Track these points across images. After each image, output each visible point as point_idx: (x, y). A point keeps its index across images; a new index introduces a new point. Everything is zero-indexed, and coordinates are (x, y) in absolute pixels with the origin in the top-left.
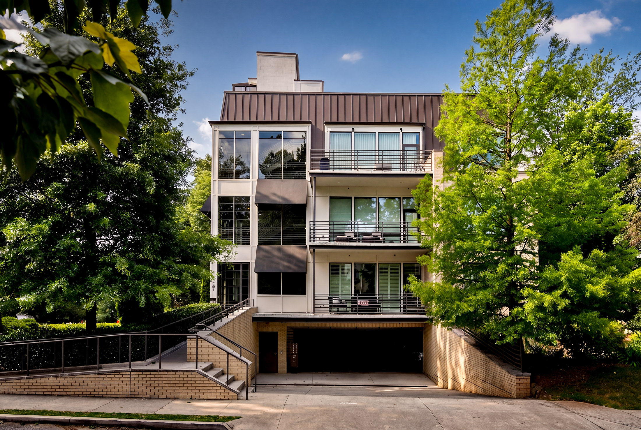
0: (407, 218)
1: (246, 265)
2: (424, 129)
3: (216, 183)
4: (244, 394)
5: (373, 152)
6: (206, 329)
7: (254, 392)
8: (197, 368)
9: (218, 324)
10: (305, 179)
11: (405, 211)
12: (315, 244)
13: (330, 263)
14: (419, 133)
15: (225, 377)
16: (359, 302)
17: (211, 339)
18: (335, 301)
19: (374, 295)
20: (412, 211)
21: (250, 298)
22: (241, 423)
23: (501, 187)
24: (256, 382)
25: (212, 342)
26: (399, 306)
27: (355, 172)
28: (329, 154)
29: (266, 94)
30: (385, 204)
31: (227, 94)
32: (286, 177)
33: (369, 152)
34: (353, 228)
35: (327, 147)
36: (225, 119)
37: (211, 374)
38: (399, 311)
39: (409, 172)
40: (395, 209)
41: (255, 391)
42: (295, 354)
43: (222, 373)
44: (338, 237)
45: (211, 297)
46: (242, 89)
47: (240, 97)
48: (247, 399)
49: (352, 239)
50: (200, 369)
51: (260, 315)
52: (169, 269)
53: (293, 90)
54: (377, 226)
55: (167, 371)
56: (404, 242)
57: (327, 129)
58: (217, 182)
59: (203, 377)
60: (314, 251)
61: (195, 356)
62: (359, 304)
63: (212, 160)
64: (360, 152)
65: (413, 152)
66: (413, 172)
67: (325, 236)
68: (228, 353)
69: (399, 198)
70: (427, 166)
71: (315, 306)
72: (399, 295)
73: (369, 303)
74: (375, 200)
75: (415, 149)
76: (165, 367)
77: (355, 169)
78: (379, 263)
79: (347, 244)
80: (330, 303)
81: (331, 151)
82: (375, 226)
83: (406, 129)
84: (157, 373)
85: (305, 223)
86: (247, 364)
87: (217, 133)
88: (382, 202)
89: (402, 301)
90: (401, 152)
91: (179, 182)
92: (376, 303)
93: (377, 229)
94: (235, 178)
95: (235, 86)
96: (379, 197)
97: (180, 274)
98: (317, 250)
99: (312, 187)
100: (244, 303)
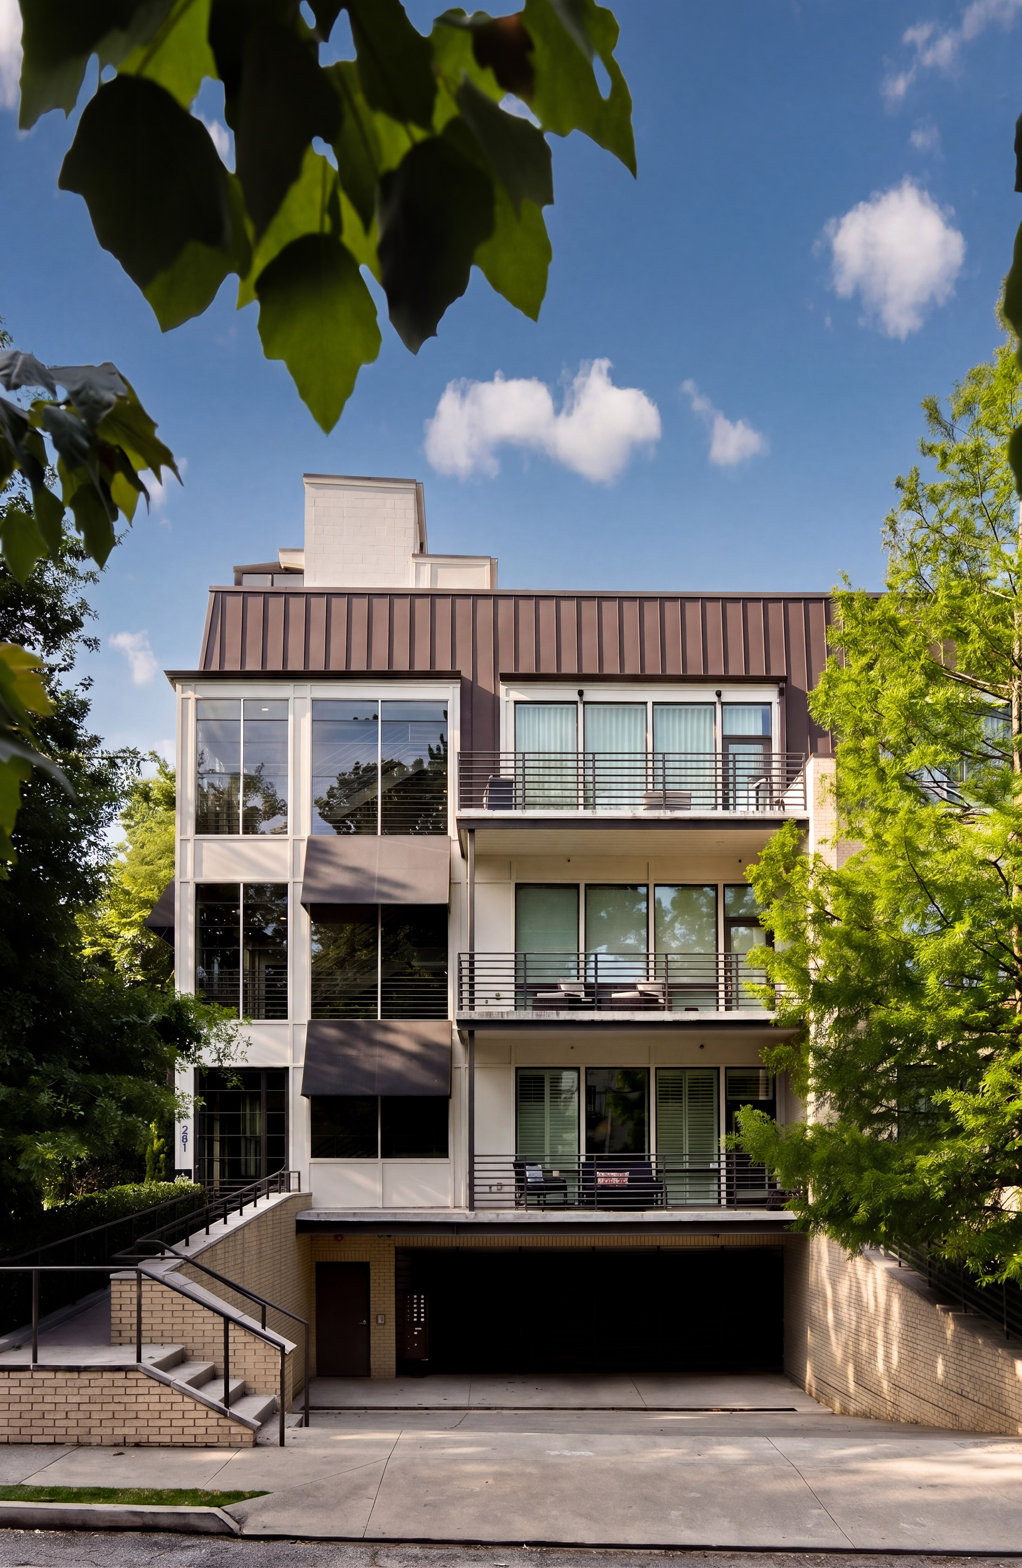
0: (736, 944)
1: (279, 1075)
2: (781, 693)
3: (190, 846)
4: (272, 1431)
5: (639, 757)
6: (163, 1254)
7: (301, 1426)
8: (139, 1359)
9: (200, 1241)
10: (446, 834)
11: (730, 922)
12: (475, 1015)
13: (517, 1069)
14: (770, 704)
15: (220, 1386)
16: (602, 1178)
17: (179, 1279)
18: (533, 1174)
19: (643, 1158)
20: (752, 922)
21: (291, 1169)
22: (265, 1507)
23: (993, 858)
24: (307, 1401)
25: (182, 1289)
26: (716, 1188)
27: (587, 814)
28: (512, 764)
29: (330, 595)
30: (674, 902)
31: (220, 595)
32: (391, 829)
33: (626, 757)
34: (582, 972)
35: (506, 742)
36: (215, 667)
37: (180, 1377)
38: (716, 1201)
39: (739, 813)
40: (701, 916)
41: (305, 1423)
42: (419, 1323)
43: (211, 1376)
44: (539, 995)
45: (177, 1167)
46: (262, 583)
47: (255, 604)
48: (282, 1444)
49: (579, 1001)
50: (147, 1363)
51: (318, 1215)
52: (58, 1087)
53: (409, 584)
54: (652, 965)
55: (56, 1369)
56: (728, 1009)
57: (507, 695)
58: (192, 841)
59: (157, 1384)
60: (471, 1034)
61: (135, 1327)
62: (600, 1181)
63: (178, 779)
64: (602, 757)
65: (753, 758)
66: (752, 813)
67: (503, 995)
68: (228, 1319)
69: (715, 887)
70: (792, 796)
71: (476, 1189)
72: (716, 1158)
73: (630, 1180)
74: (643, 890)
75: (758, 748)
76: (49, 1357)
77: (586, 806)
78: (657, 1069)
79: (565, 1015)
80: (518, 1181)
81: (519, 757)
82: (644, 965)
83: (732, 694)
84: (27, 1375)
85: (446, 959)
86: (283, 1348)
87: (191, 704)
88: (666, 896)
89: (723, 1172)
90: (719, 757)
91: (84, 843)
92: (651, 1180)
93: (652, 972)
94: (244, 833)
95: (242, 573)
96: (656, 885)
97: (89, 1104)
98: (479, 1033)
99: (464, 856)
100: (271, 1183)
